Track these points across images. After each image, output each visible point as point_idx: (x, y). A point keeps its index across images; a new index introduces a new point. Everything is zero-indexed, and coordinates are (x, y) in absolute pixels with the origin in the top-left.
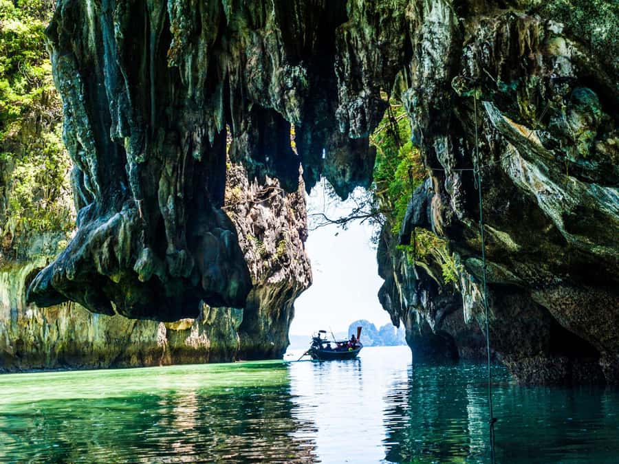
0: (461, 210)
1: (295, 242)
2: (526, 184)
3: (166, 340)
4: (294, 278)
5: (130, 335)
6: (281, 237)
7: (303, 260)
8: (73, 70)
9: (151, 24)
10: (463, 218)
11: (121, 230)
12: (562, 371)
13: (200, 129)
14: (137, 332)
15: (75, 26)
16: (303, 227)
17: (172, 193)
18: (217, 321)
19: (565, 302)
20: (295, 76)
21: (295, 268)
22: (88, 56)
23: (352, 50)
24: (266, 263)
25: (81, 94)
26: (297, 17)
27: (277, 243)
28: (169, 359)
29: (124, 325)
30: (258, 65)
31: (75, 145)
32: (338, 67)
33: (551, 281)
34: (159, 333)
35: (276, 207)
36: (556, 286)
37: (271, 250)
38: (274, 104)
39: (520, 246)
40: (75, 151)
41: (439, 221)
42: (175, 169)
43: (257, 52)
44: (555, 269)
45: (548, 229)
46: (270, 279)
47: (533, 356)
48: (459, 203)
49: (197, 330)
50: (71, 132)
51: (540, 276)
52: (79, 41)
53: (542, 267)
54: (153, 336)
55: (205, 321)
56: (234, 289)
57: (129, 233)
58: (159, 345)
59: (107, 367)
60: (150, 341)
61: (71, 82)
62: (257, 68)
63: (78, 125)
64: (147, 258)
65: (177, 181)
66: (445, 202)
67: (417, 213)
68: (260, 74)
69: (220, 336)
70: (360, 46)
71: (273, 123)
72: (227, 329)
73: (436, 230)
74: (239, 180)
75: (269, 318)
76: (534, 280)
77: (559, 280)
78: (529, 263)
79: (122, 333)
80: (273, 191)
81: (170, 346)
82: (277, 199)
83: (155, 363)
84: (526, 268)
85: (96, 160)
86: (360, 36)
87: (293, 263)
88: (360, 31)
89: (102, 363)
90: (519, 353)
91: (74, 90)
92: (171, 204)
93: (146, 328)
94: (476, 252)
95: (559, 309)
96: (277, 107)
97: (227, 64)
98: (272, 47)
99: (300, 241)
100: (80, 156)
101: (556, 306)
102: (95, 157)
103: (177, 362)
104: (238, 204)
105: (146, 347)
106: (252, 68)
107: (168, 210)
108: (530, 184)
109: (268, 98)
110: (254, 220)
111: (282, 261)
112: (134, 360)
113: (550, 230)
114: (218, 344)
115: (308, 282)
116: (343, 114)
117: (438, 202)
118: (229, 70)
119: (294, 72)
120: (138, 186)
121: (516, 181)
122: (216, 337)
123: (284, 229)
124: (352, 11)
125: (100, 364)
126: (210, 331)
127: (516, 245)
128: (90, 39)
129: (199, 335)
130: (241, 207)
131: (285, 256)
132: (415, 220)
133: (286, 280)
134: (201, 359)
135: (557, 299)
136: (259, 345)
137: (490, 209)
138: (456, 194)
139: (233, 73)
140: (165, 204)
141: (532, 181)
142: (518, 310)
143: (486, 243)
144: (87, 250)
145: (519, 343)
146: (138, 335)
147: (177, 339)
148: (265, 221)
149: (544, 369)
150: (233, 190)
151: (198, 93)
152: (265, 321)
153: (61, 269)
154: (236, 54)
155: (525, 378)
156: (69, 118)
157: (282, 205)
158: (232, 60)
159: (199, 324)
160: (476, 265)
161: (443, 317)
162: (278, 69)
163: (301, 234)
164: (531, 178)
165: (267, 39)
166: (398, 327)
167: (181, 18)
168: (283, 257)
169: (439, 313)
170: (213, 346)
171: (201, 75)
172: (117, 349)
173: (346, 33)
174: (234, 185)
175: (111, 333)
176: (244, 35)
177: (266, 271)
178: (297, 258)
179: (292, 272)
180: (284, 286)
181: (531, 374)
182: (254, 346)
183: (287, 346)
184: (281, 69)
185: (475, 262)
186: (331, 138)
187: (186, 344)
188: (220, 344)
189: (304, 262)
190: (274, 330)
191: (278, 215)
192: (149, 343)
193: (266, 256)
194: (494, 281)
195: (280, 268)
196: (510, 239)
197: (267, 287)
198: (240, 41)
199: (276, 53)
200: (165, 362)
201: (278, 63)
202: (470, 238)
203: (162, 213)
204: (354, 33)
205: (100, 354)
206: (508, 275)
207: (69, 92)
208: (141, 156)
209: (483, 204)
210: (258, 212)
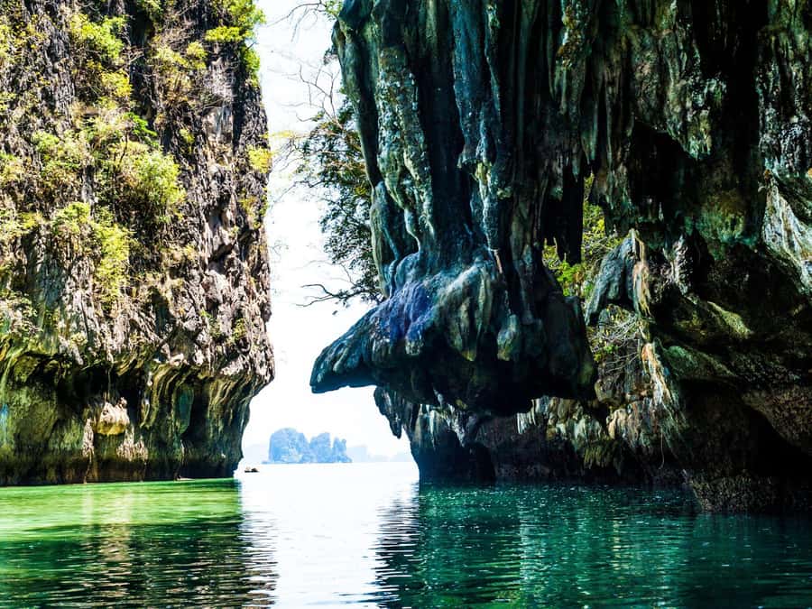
0: (687, 283)
1: (256, 321)
2: (789, 252)
3: (93, 448)
4: (254, 369)
5: (47, 441)
6: (238, 315)
7: (265, 346)
8: (403, 67)
9: (524, 10)
10: (688, 294)
11: (482, 289)
12: (770, 496)
13: (561, 157)
14: (57, 436)
15: (407, 8)
16: (265, 302)
17: (529, 241)
18: (156, 424)
19: (797, 405)
20: (709, 92)
21: (255, 356)
22: (424, 50)
23: (782, 60)
24: (220, 348)
25: (415, 101)
26: (718, 13)
27: (233, 322)
28: (96, 474)
29: (41, 426)
30: (653, 74)
31: (398, 171)
32: (762, 84)
33: (783, 379)
34: (85, 439)
35: (233, 274)
36: (789, 385)
37: (226, 331)
38: (671, 129)
39: (752, 332)
40: (397, 178)
41: (646, 297)
42: (532, 209)
43: (652, 56)
44: (792, 363)
45: (797, 311)
46: (223, 369)
47: (733, 475)
48: (684, 273)
49: (132, 436)
50: (395, 153)
51: (767, 372)
52: (415, 28)
53: (774, 360)
54: (78, 442)
55: (142, 424)
56: (588, 374)
57: (490, 294)
58: (85, 454)
59: (16, 483)
60: (73, 448)
61: (401, 84)
62: (651, 78)
63: (410, 144)
64: (517, 329)
65: (533, 225)
66: (655, 271)
67: (614, 285)
68: (654, 87)
69: (161, 444)
70: (791, 57)
71: (655, 153)
72: (170, 436)
73: (640, 308)
74: (192, 236)
75: (220, 422)
76: (756, 376)
77: (796, 377)
78: (754, 354)
79: (37, 438)
80: (230, 253)
81: (98, 457)
82: (235, 264)
83: (78, 480)
84: (746, 362)
85: (431, 194)
86: (791, 45)
87: (253, 349)
88: (792, 37)
89: (9, 479)
90: (714, 471)
91: (405, 95)
92: (529, 256)
93: (68, 432)
94: (684, 339)
95: (787, 414)
96: (676, 133)
97: (604, 72)
98: (671, 52)
99: (261, 320)
100: (405, 187)
101: (781, 411)
102: (430, 189)
103: (104, 479)
104: (190, 268)
105: (68, 456)
106: (645, 78)
107: (525, 264)
108: (794, 252)
109: (663, 120)
110: (206, 291)
111: (240, 347)
112: (52, 475)
113: (800, 312)
114: (158, 455)
115: (269, 375)
116: (773, 146)
117: (645, 271)
118: (606, 79)
119: (709, 86)
120: (497, 229)
121: (774, 246)
122: (155, 445)
123: (243, 304)
124: (779, 10)
125: (7, 479)
126: (149, 438)
127: (747, 330)
128: (428, 26)
129: (135, 443)
130: (194, 272)
131: (244, 340)
132: (611, 295)
133: (244, 372)
134: (135, 474)
135: (787, 402)
136: (206, 457)
137: (722, 283)
138: (680, 262)
139: (612, 83)
140: (520, 257)
141: (797, 247)
142: (718, 415)
143: (703, 327)
144: (441, 315)
145: (716, 458)
146: (58, 440)
147: (106, 447)
148: (219, 292)
149: (748, 493)
150: (185, 249)
151: (575, 108)
152: (215, 426)
153: (388, 340)
154: (615, 58)
155: (721, 503)
156: (395, 133)
157: (241, 272)
158: (611, 66)
159: (135, 428)
160: (676, 354)
161: (478, 425)
162: (679, 82)
163: (262, 310)
164: (796, 244)
165: (663, 42)
166: (399, 437)
167: (577, 6)
168: (241, 341)
169: (471, 420)
170: (151, 458)
171: (576, 84)
172: (30, 458)
173: (773, 39)
174: (186, 243)
175: (23, 437)
176: (629, 33)
177: (219, 358)
178: (258, 343)
179: (251, 361)
180: (241, 379)
181: (729, 499)
182: (200, 459)
183: (240, 459)
184: (684, 82)
185: (676, 351)
186: (711, 177)
187: (118, 454)
188: (160, 456)
189: (266, 348)
190: (225, 438)
191: (236, 284)
192: (72, 452)
193: (220, 339)
194: (697, 376)
195: (237, 356)
196: (741, 322)
197: (220, 381)
198: (620, 41)
199: (675, 60)
200: (91, 477)
201: (678, 74)
202: (681, 320)
203: (516, 268)
204: (784, 40)
205: (7, 467)
206: (720, 369)
207: (398, 98)
208: (506, 189)
209: (715, 276)
210: (211, 279)
